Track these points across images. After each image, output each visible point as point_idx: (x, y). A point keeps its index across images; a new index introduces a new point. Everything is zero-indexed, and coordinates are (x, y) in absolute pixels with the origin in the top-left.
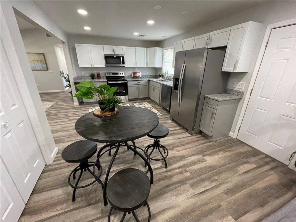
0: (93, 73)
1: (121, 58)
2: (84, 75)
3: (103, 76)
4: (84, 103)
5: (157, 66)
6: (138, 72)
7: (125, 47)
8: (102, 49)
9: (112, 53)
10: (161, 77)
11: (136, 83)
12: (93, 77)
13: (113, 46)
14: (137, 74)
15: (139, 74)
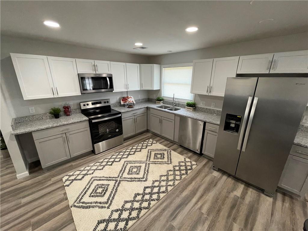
0: (56, 107)
1: (108, 79)
2: (34, 112)
3: (75, 109)
4: (43, 169)
5: (156, 88)
6: (129, 97)
7: (111, 62)
8: (73, 64)
9: (92, 71)
10: (162, 102)
11: (132, 114)
12: (56, 114)
13: (92, 61)
14: (129, 100)
15: (132, 100)
